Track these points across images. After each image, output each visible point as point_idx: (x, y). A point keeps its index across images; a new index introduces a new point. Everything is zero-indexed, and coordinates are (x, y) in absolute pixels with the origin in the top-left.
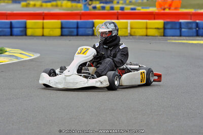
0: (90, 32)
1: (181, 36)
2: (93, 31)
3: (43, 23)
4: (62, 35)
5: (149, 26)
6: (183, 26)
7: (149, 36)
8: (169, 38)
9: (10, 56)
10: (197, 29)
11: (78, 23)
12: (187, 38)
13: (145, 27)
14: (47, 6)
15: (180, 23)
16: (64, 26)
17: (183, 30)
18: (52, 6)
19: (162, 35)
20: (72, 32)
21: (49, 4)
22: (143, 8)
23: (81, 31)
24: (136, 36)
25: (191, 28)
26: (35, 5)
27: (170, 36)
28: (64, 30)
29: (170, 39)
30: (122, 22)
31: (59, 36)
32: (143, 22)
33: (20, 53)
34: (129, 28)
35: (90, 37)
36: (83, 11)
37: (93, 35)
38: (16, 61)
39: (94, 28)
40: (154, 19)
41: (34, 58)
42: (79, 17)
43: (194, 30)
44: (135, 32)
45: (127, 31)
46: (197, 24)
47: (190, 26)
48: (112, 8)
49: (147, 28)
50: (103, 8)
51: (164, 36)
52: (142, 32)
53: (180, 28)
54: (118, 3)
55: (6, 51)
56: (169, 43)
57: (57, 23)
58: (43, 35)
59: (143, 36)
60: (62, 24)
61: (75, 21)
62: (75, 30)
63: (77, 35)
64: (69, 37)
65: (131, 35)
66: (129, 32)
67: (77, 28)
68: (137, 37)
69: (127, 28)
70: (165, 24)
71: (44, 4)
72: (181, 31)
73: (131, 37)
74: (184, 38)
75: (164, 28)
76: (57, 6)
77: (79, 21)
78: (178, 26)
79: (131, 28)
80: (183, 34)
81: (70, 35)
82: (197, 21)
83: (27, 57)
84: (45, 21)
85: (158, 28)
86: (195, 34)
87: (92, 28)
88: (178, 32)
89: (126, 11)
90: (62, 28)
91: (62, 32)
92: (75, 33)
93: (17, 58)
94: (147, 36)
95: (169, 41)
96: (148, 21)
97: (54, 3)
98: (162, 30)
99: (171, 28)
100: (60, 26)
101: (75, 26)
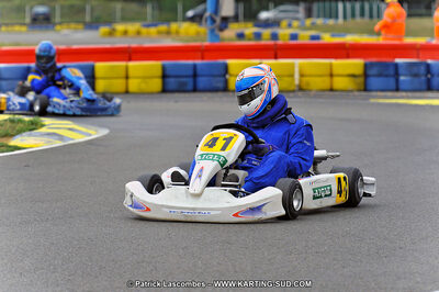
0: (221, 85)
1: (397, 90)
2: (226, 82)
3: (127, 68)
4: (164, 90)
5: (335, 72)
6: (401, 71)
7: (336, 91)
8: (374, 94)
9: (49, 134)
10: (429, 76)
11: (195, 66)
12: (410, 94)
13: (328, 72)
14: (148, 34)
15: (396, 65)
16: (168, 73)
17: (402, 78)
18: (159, 33)
19: (362, 88)
20: (185, 84)
21: (153, 30)
22: (333, 36)
23: (202, 82)
24: (310, 90)
25: (416, 75)
26: (125, 33)
27: (377, 90)
28: (168, 80)
29: (374, 97)
30: (282, 64)
31: (159, 93)
32: (324, 64)
33: (70, 129)
34: (297, 76)
35: (220, 94)
36: (207, 43)
37: (225, 89)
38: (59, 143)
39: (227, 76)
40: (348, 57)
41: (97, 139)
42: (200, 54)
43: (423, 78)
44: (308, 84)
45: (293, 80)
46: (428, 66)
47: (415, 70)
48: (275, 36)
49: (331, 75)
50: (258, 36)
51: (365, 90)
52: (323, 83)
53: (397, 74)
54: (290, 26)
55: (43, 126)
56: (373, 104)
57: (154, 66)
58: (127, 92)
59: (324, 90)
60: (164, 68)
61: (190, 62)
62: (190, 81)
63: (195, 90)
64: (176, 95)
65: (300, 89)
66: (297, 82)
67: (195, 75)
68: (312, 93)
69: (292, 76)
70: (366, 66)
71: (144, 30)
72: (397, 81)
73: (300, 94)
74: (404, 94)
75: (366, 75)
76: (168, 33)
77: (198, 62)
78: (392, 71)
79: (302, 75)
80: (401, 86)
81: (181, 90)
82: (429, 61)
83: (81, 136)
84: (131, 64)
85: (353, 76)
86: (424, 87)
87: (224, 76)
88: (392, 81)
89: (300, 41)
90: (164, 76)
91: (164, 84)
92: (190, 86)
93: (61, 137)
94: (332, 90)
95: (372, 101)
96: (333, 61)
97: (163, 28)
98: (361, 80)
99: (380, 75)
100: (159, 73)
101: (191, 72)
